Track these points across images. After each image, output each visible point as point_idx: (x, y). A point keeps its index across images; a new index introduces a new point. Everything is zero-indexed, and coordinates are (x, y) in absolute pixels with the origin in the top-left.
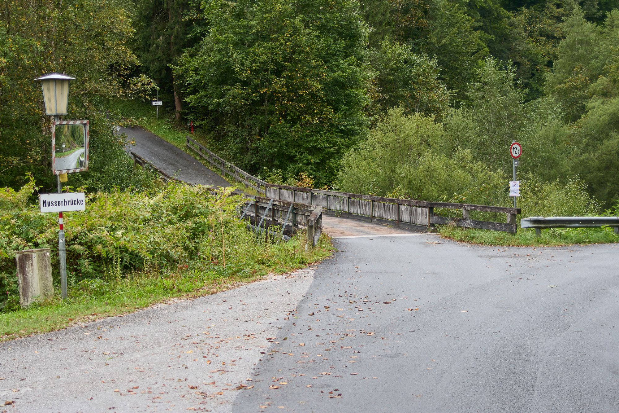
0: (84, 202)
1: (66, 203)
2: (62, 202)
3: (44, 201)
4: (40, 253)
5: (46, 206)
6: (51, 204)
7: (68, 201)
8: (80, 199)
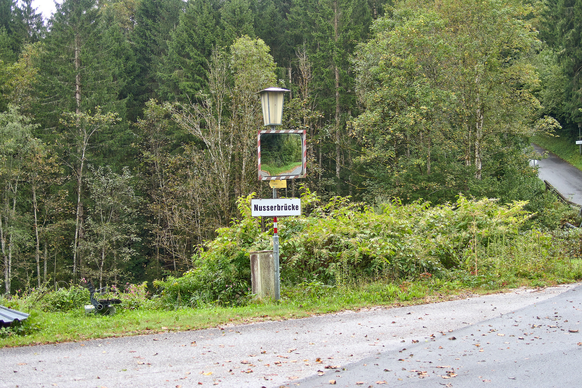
0: (299, 208)
1: (279, 208)
2: (275, 207)
3: (255, 205)
4: (263, 254)
5: (257, 210)
6: (263, 208)
7: (282, 207)
8: (295, 205)
